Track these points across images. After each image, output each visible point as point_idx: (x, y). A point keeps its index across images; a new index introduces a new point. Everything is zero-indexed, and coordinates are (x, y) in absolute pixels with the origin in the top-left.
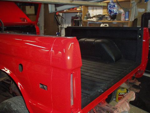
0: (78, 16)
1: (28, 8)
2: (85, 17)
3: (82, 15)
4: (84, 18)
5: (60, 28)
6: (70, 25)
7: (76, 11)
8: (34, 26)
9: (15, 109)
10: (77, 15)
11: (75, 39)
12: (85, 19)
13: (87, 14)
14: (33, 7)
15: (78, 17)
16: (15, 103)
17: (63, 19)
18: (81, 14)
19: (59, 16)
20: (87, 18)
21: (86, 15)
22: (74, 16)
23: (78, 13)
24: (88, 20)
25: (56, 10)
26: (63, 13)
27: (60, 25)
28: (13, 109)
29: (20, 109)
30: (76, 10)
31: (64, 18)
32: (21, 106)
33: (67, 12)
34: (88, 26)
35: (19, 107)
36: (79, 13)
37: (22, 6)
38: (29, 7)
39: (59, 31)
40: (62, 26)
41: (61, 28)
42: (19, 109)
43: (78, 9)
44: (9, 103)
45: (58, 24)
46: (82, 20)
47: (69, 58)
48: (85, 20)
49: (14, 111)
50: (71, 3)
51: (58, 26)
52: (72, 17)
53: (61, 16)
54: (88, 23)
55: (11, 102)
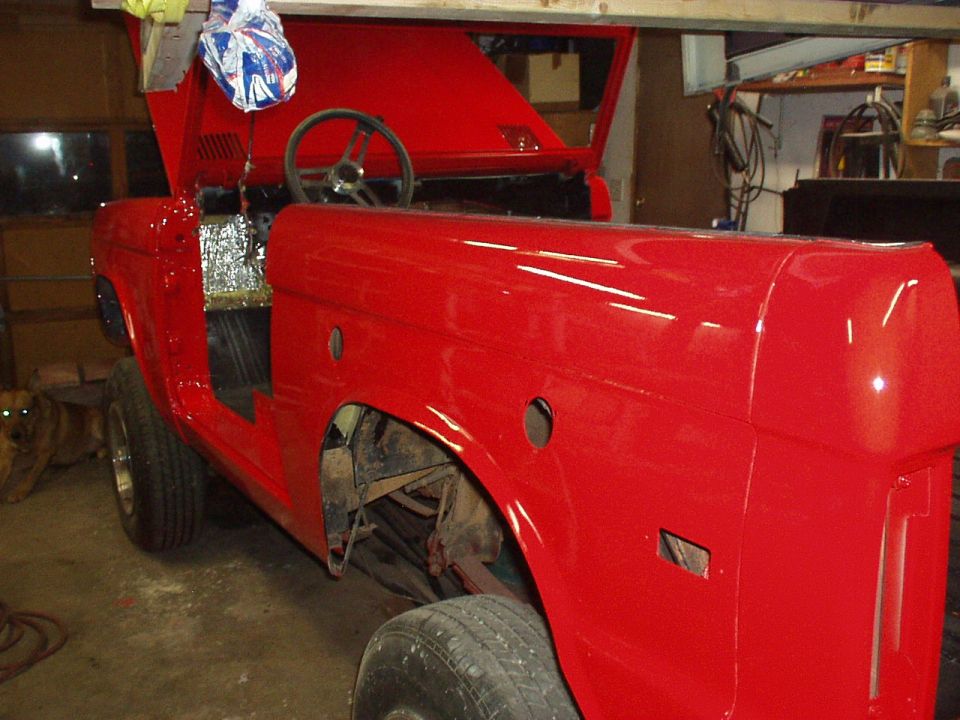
0: (868, 113)
1: (539, 65)
2: (926, 114)
3: (900, 104)
4: (915, 123)
5: (737, 193)
6: (810, 173)
7: (859, 81)
8: (580, 175)
9: (473, 671)
10: (864, 107)
11: (922, 252)
12: (921, 131)
13: (940, 94)
14: (571, 62)
15: (870, 120)
16: (473, 635)
17: (763, 132)
18: (894, 96)
19: (741, 110)
20: (939, 125)
21: (932, 104)
22: (847, 113)
23: (871, 88)
24: (941, 138)
25: (731, 71)
26: (762, 91)
27: (738, 169)
28: (462, 667)
29: (502, 671)
30: (861, 67)
31: (769, 127)
32: (509, 656)
33: (794, 84)
34: (940, 178)
35: (493, 658)
36: (878, 91)
37: (504, 57)
38: (546, 59)
39: (734, 212)
40: (756, 181)
41: (747, 189)
42: (496, 672)
43: (876, 66)
44: (436, 627)
45: (730, 160)
46: (897, 138)
47: (879, 384)
48: (921, 136)
49: (467, 679)
50: (857, 22)
51: (728, 179)
52: (827, 119)
53: (749, 114)
54: (945, 155)
55: (451, 625)
